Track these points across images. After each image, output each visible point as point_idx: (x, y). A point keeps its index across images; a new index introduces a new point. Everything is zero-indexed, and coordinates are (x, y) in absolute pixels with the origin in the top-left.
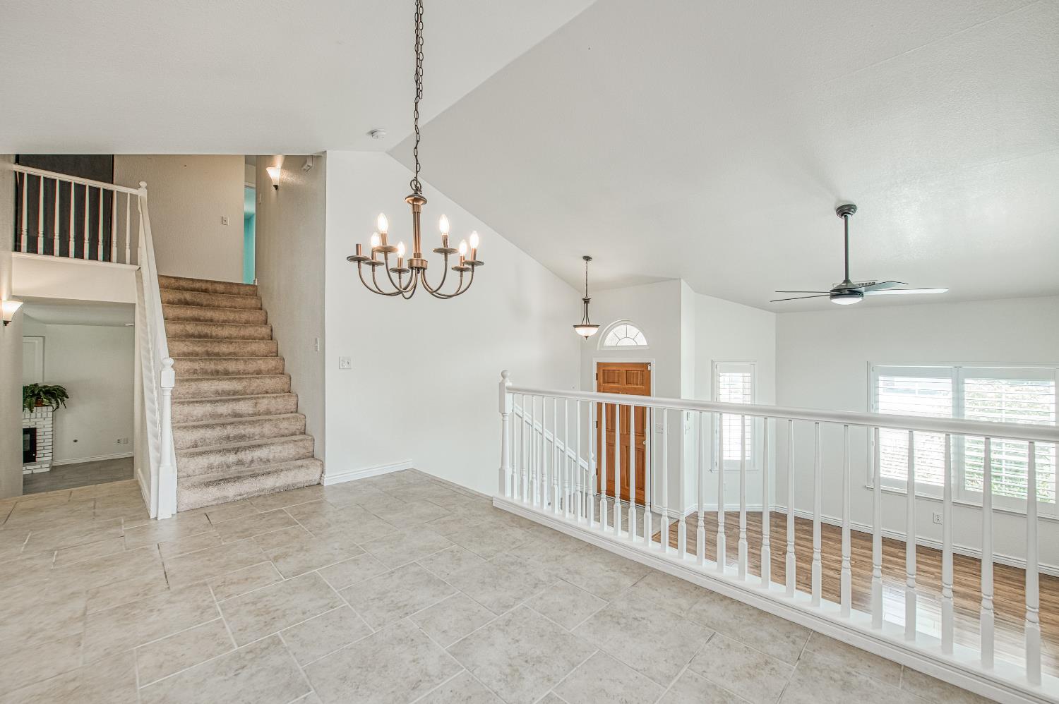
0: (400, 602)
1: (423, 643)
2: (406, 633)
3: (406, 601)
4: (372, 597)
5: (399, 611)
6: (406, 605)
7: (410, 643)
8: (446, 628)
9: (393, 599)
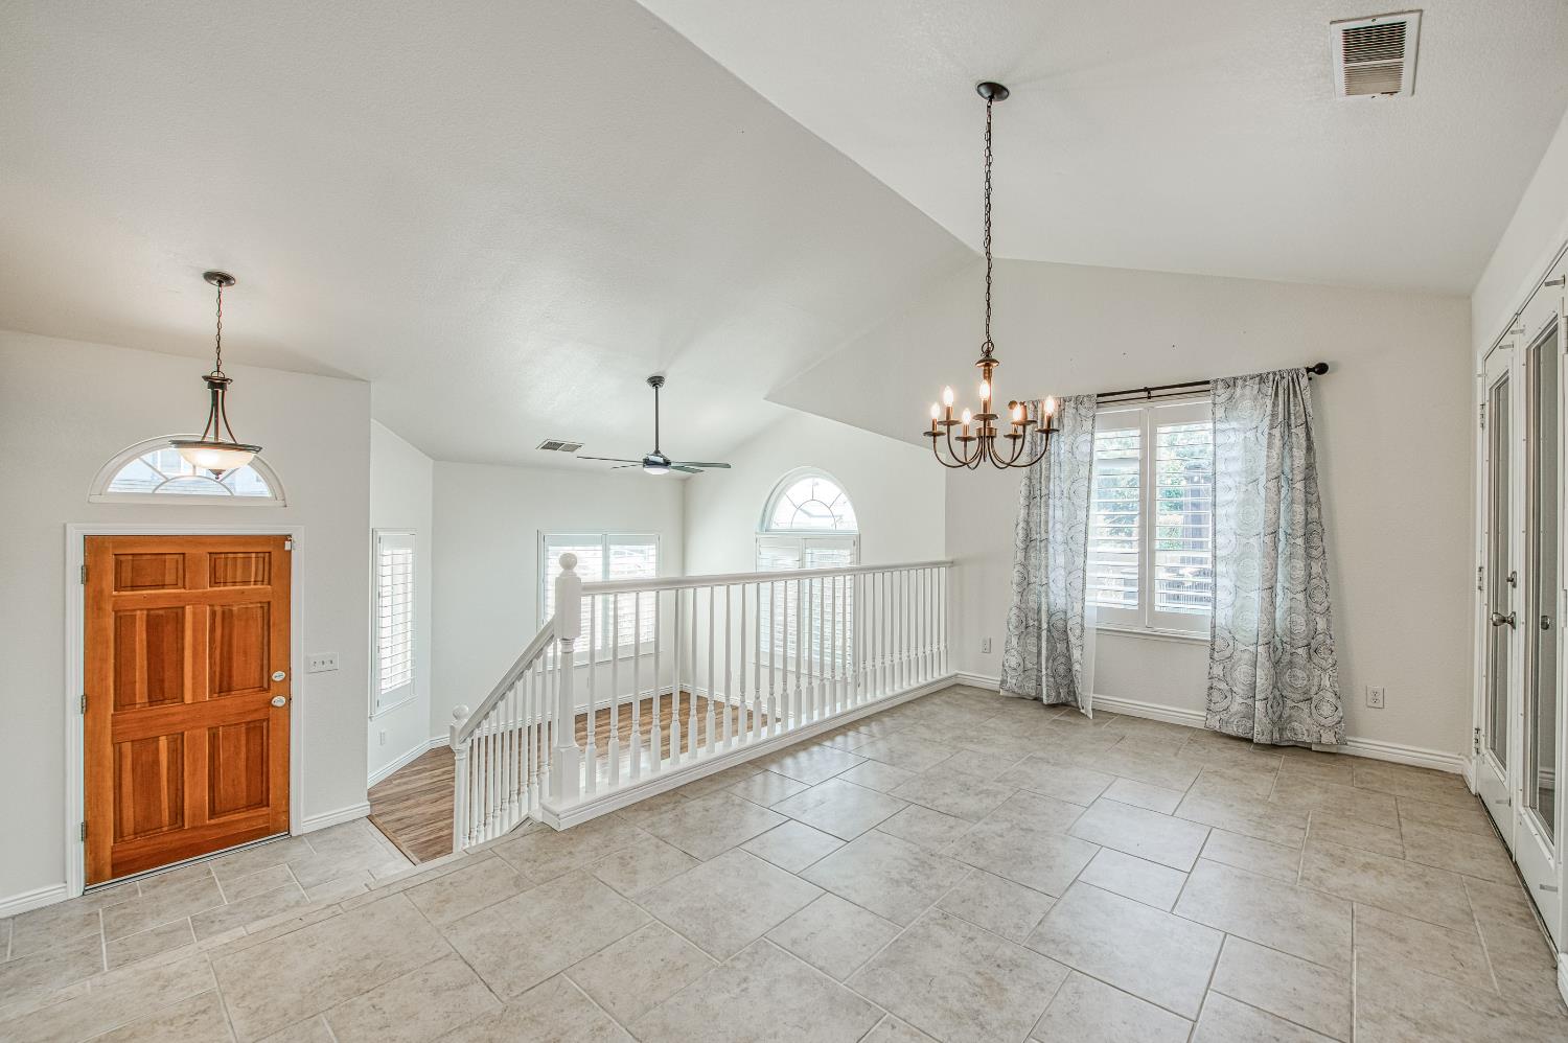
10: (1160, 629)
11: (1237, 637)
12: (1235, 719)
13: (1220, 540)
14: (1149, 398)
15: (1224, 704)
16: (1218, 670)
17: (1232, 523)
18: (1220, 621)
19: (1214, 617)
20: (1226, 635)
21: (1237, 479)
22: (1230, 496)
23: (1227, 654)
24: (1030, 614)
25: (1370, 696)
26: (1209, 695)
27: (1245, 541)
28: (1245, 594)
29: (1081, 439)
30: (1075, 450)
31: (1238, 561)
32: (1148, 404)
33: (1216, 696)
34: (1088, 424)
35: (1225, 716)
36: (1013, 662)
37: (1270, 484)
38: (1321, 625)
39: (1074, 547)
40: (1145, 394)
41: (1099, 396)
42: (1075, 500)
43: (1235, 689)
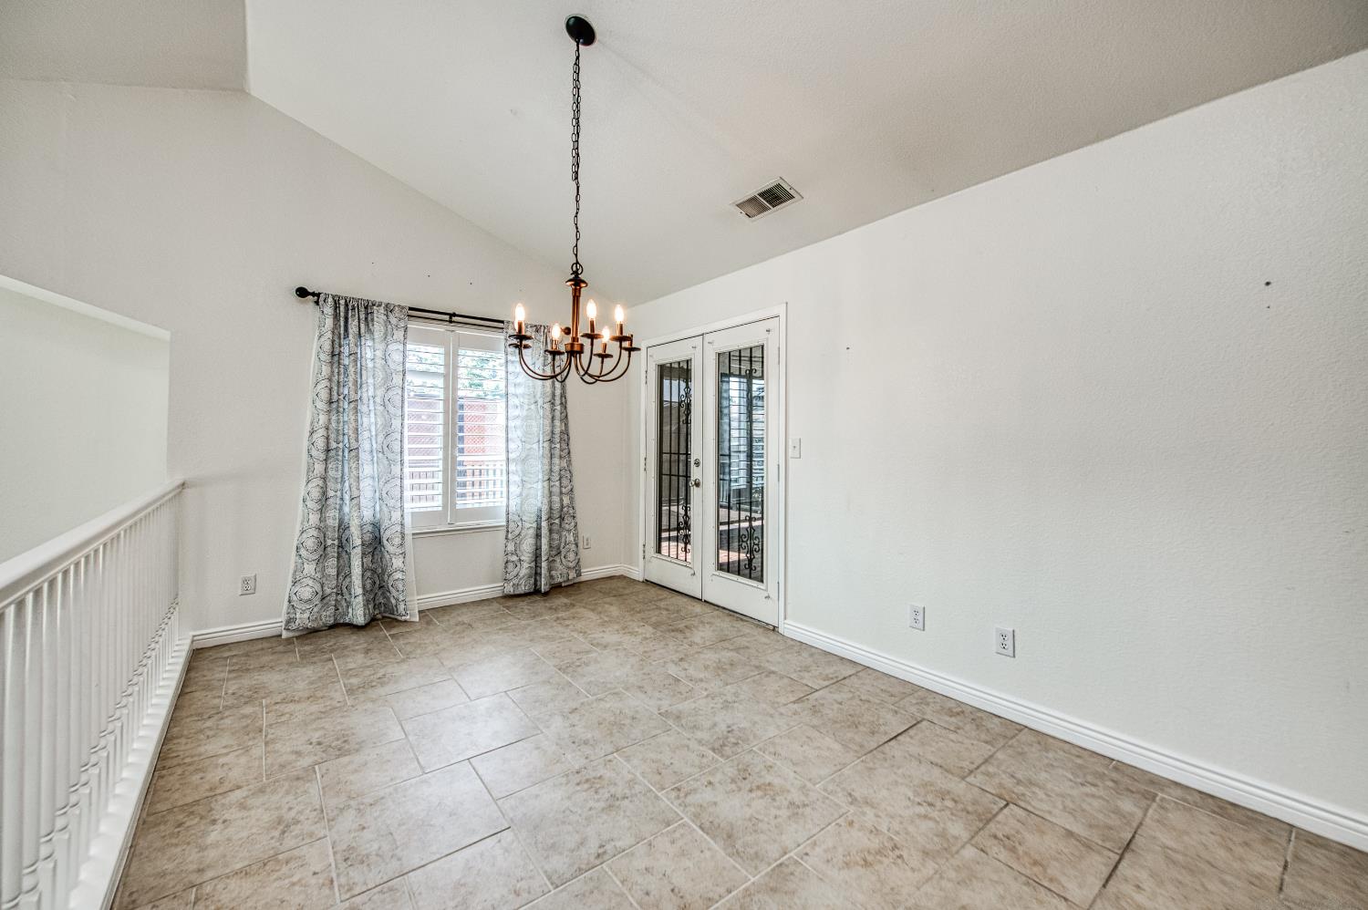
0: (586, 791)
1: (563, 739)
2: (580, 750)
3: (578, 791)
4: (626, 802)
5: (588, 777)
6: (578, 784)
7: (577, 741)
8: (536, 752)
9: (596, 797)
10: (460, 524)
11: (524, 518)
12: (523, 582)
13: (512, 446)
14: (451, 322)
15: (515, 573)
16: (511, 547)
17: (519, 433)
18: (513, 509)
19: (508, 506)
20: (516, 518)
21: (522, 400)
22: (517, 412)
23: (517, 532)
24: (329, 534)
25: (585, 542)
26: (506, 567)
27: (528, 446)
28: (530, 486)
29: (393, 347)
30: (387, 357)
31: (524, 461)
32: (451, 327)
33: (511, 566)
34: (399, 334)
35: (516, 581)
36: (306, 593)
37: (545, 406)
38: (566, 500)
39: (391, 456)
40: (447, 317)
41: (411, 309)
42: (390, 408)
43: (522, 558)
